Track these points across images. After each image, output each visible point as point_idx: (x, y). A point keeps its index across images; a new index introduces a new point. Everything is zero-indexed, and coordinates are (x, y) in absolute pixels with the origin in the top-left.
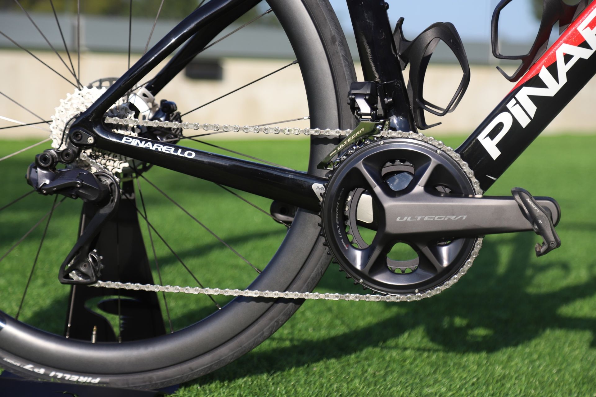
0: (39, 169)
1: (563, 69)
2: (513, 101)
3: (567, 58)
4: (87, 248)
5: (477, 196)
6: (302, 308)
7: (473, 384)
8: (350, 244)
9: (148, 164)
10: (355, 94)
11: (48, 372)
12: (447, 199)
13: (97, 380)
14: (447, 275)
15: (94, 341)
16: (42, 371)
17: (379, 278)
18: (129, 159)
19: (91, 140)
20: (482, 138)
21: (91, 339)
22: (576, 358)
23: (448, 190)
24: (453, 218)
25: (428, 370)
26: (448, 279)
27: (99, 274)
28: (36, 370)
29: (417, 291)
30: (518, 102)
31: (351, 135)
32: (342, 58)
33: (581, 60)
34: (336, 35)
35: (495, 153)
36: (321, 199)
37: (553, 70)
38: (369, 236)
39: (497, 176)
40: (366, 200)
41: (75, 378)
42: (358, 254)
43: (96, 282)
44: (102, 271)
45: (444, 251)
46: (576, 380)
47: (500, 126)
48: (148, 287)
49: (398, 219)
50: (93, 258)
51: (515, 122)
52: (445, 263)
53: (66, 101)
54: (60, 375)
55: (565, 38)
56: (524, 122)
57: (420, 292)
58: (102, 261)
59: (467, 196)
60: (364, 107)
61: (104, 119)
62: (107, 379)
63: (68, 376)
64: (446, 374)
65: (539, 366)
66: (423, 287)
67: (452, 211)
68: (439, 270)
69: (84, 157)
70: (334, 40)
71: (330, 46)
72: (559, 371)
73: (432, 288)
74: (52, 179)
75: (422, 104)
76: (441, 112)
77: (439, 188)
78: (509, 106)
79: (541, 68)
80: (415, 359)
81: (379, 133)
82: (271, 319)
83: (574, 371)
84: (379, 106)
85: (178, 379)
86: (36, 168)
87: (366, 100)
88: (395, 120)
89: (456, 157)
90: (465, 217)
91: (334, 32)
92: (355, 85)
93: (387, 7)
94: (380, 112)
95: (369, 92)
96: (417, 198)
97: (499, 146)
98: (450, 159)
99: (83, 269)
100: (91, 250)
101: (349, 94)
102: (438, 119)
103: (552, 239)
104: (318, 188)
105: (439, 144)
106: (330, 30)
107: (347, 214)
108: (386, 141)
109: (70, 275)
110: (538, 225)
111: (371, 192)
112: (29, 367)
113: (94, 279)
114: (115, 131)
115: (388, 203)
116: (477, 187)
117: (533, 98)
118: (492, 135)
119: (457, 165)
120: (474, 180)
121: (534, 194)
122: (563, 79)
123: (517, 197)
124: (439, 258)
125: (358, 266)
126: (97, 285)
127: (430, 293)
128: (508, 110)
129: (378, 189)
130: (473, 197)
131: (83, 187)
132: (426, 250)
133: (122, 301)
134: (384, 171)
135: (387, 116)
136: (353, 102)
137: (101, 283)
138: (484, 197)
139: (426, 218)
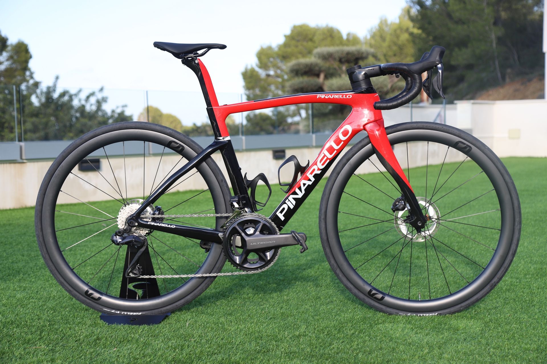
0: (117, 236)
1: (303, 188)
2: (287, 200)
3: (304, 184)
4: (136, 264)
5: (278, 234)
6: (216, 279)
7: (278, 303)
8: (234, 254)
9: (152, 230)
10: (232, 201)
11: (121, 313)
12: (268, 236)
13: (140, 314)
14: (269, 263)
15: (137, 299)
16: (119, 312)
17: (245, 266)
18: (148, 229)
19: (136, 224)
20: (278, 214)
21: (136, 299)
22: (312, 291)
23: (267, 233)
24: (270, 242)
25: (260, 300)
26: (270, 264)
27: (141, 273)
28: (116, 312)
29: (259, 269)
30: (289, 200)
31: (232, 216)
32: (225, 187)
33: (309, 185)
34: (223, 179)
35: (283, 218)
36: (222, 239)
37: (300, 189)
38: (240, 251)
39: (284, 226)
40: (238, 238)
41: (132, 314)
42: (237, 258)
43: (140, 276)
44: (142, 272)
45: (268, 254)
46: (314, 298)
47: (284, 209)
48: (152, 277)
49: (251, 244)
50: (138, 267)
51: (289, 207)
52: (269, 258)
53: (123, 210)
54: (126, 313)
55: (303, 178)
56: (292, 207)
57: (260, 269)
58: (141, 268)
59: (274, 234)
60: (236, 205)
61: (140, 216)
62: (144, 313)
63: (129, 313)
64: (267, 300)
65: (300, 295)
66: (261, 267)
67: (270, 240)
68: (266, 261)
69: (133, 230)
70: (222, 181)
71: (221, 183)
72: (307, 296)
73: (264, 268)
74: (123, 240)
75: (255, 202)
76: (263, 205)
77: (265, 232)
78: (286, 202)
79: (296, 188)
80: (253, 297)
81: (242, 214)
82: (206, 284)
83: (313, 295)
84: (241, 204)
85: (171, 310)
86: (116, 236)
87: (236, 202)
88: (246, 209)
89: (270, 221)
90: (275, 242)
91: (222, 178)
92: (232, 198)
93: (241, 169)
94: (241, 206)
95: (237, 200)
96: (257, 236)
97: (284, 216)
98: (268, 222)
99: (135, 272)
100: (137, 264)
101: (230, 201)
102: (261, 208)
103: (305, 247)
104: (221, 235)
105: (264, 217)
106: (220, 178)
107: (232, 244)
108: (245, 217)
109: (130, 274)
110: (301, 242)
111: (240, 235)
112: (113, 311)
113: (139, 275)
114: (143, 220)
115: (247, 238)
116: (278, 231)
117: (294, 199)
118: (281, 212)
119: (270, 223)
120: (277, 228)
121: (298, 232)
122: (303, 192)
123: (293, 234)
124: (266, 257)
125: (238, 262)
126: (140, 277)
127: (263, 270)
128: (286, 203)
129: (243, 234)
130: (277, 234)
131: (135, 241)
132: (262, 254)
133: (147, 284)
134: (245, 227)
135: (244, 208)
136: (232, 203)
137: (141, 277)
138: (281, 234)
139: (261, 243)
